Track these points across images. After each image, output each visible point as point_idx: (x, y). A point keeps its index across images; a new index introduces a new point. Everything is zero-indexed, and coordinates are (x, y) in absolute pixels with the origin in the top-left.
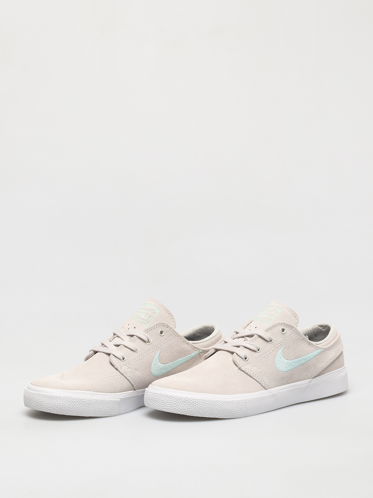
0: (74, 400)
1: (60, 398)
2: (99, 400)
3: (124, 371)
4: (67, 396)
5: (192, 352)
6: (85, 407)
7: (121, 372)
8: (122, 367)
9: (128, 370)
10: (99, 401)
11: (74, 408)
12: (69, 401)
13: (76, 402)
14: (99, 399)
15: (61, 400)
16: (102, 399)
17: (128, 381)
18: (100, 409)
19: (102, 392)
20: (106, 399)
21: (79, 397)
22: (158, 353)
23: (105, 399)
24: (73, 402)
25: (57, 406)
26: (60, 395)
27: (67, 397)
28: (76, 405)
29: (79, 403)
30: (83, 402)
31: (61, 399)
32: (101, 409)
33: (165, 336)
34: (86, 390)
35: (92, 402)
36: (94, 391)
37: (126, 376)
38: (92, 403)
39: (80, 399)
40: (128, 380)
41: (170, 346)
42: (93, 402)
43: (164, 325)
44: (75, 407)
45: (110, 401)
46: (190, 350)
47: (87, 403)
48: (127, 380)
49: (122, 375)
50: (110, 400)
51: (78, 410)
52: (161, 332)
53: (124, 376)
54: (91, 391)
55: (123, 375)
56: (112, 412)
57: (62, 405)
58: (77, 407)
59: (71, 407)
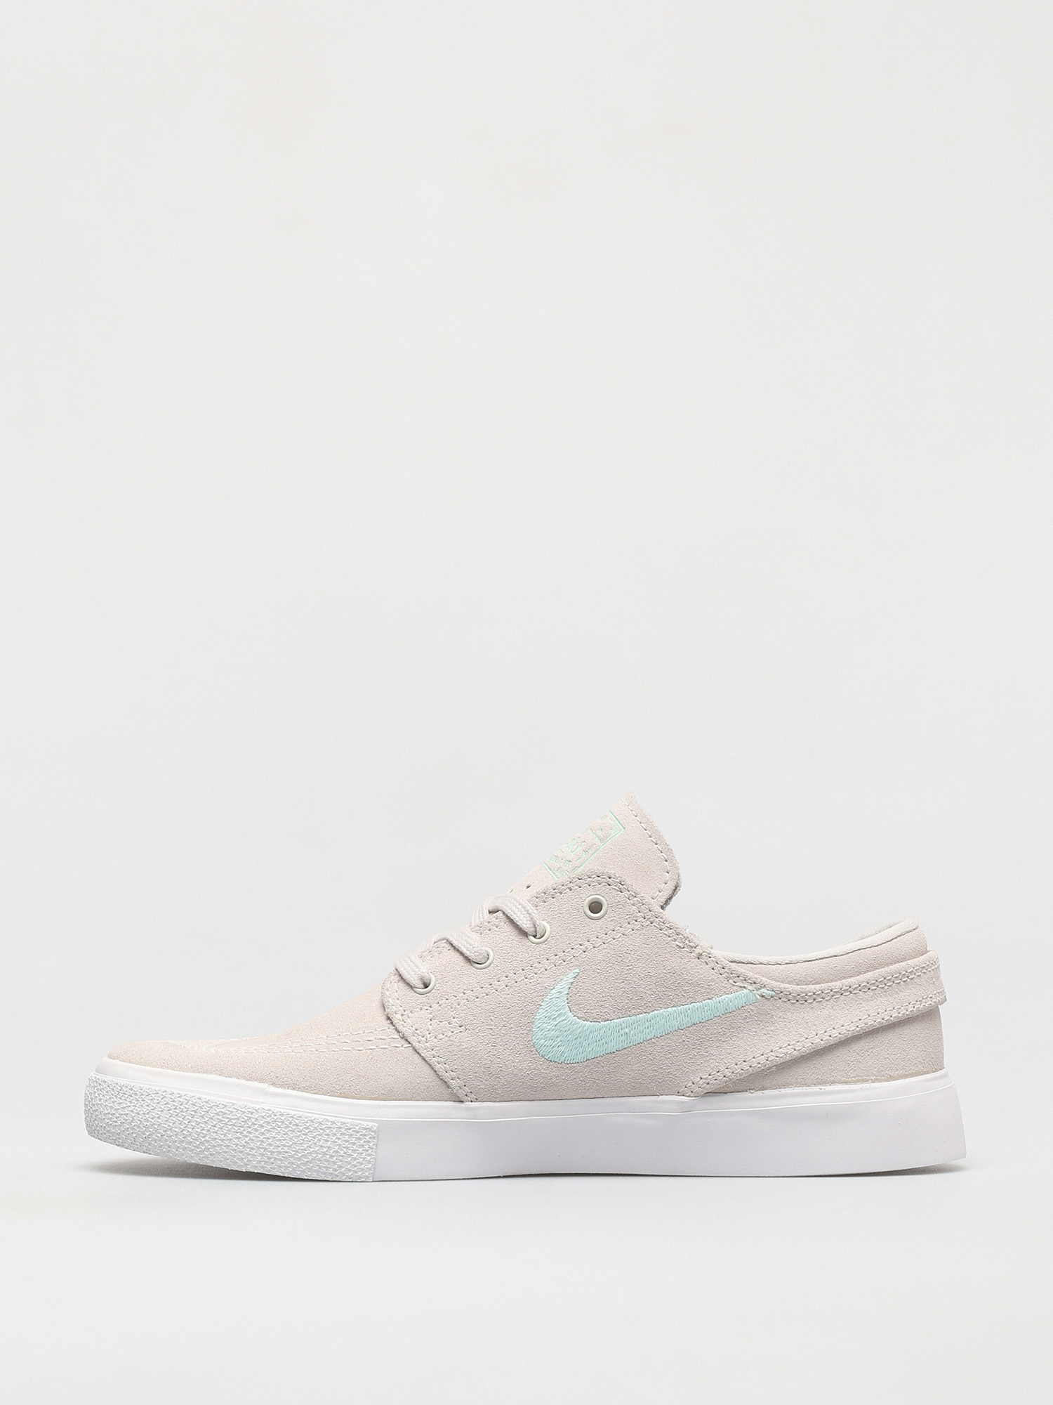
0: (187, 1106)
1: (142, 1095)
2: (282, 1115)
3: (414, 1029)
4: (163, 1089)
5: (725, 990)
6: (225, 1135)
7: (400, 1028)
8: (410, 1015)
9: (430, 1027)
10: (283, 1118)
11: (184, 1132)
12: (169, 1106)
13: (193, 1113)
14: (282, 1111)
15: (143, 1102)
16: (293, 1113)
17: (424, 1062)
18: (286, 1149)
19: (305, 1089)
20: (311, 1115)
21: (204, 1096)
22: (569, 978)
23: (308, 1115)
24: (184, 1114)
25: (130, 1123)
26: (142, 1086)
27: (164, 1094)
28: (193, 1124)
29: (202, 1117)
30: (217, 1114)
31: (143, 1097)
32: (290, 1146)
33: (609, 920)
34: (244, 1078)
35: (253, 1120)
36: (274, 1084)
37: (416, 1045)
38: (254, 1124)
39: (207, 1102)
40: (423, 1059)
41: (620, 959)
42: (256, 1119)
43: (607, 880)
44: (190, 1130)
45: (329, 1124)
46: (712, 980)
47: (234, 1121)
48: (420, 1060)
49: (403, 1042)
50: (328, 1120)
51: (202, 1143)
52: (595, 907)
53: (409, 1043)
54: (261, 1081)
55: (407, 1040)
56: (340, 1167)
57: (147, 1120)
58: (199, 1130)
59: (177, 1130)
